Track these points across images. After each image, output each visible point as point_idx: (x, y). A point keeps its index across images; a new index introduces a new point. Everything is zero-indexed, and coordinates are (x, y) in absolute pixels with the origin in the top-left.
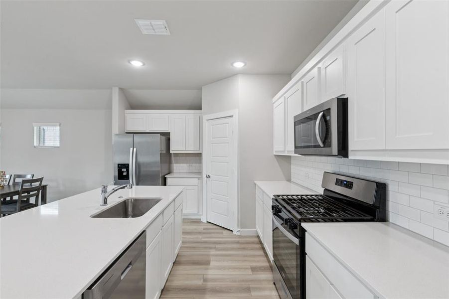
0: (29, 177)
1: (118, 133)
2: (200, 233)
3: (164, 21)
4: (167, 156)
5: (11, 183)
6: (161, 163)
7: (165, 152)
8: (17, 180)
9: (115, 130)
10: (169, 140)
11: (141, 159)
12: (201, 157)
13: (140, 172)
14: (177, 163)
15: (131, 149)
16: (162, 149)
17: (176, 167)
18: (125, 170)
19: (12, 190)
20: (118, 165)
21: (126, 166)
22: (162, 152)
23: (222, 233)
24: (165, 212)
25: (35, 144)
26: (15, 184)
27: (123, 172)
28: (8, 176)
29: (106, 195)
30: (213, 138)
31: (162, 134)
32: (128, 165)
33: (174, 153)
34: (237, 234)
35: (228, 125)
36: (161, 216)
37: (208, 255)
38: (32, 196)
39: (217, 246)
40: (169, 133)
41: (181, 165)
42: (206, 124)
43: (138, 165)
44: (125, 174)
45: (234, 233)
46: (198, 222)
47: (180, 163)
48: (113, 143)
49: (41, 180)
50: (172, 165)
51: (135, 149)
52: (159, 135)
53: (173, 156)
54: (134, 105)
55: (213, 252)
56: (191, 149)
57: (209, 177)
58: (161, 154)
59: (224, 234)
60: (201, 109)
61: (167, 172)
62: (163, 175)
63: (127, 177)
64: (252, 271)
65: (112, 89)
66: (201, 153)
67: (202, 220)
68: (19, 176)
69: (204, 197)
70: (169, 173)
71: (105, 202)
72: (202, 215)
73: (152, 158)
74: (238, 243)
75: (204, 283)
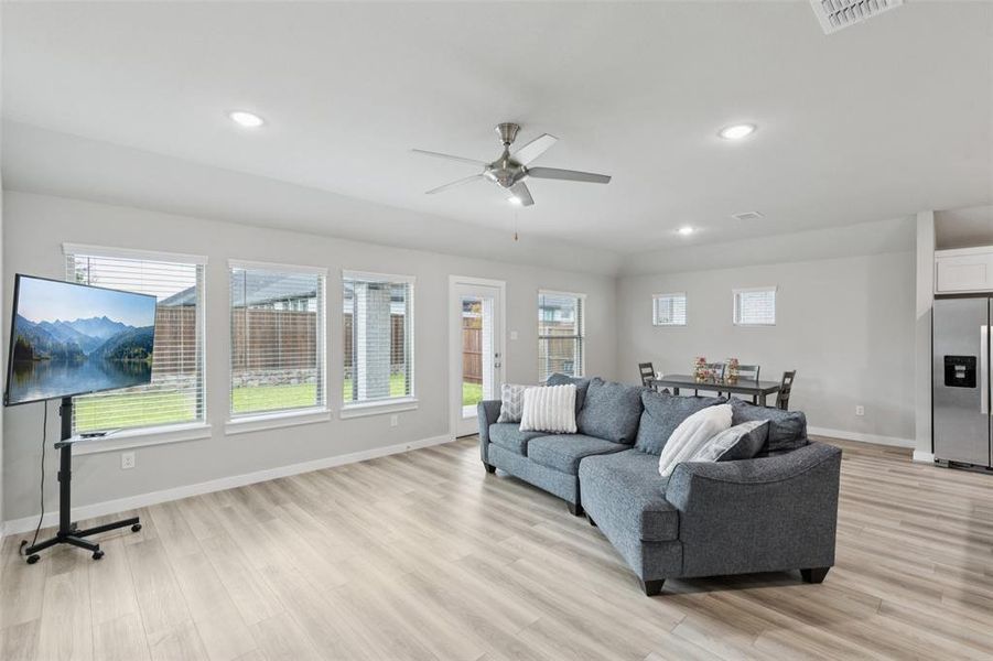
15: (984, 329)
18: (965, 369)
20: (944, 357)
21: (969, 361)
25: (734, 321)
32: (974, 359)
44: (960, 376)
51: (991, 329)
65: (915, 215)
68: (746, 368)
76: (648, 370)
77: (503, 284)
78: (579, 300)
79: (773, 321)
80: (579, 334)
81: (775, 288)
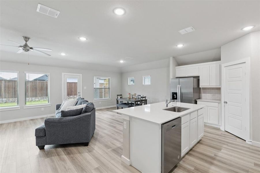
0: (142, 96)
1: (172, 78)
2: (218, 135)
3: (191, 27)
4: (198, 90)
5: (137, 98)
6: (194, 93)
7: (196, 87)
8: (139, 97)
9: (171, 77)
10: (199, 80)
11: (183, 91)
12: (220, 90)
13: (182, 97)
14: (204, 93)
15: (178, 85)
16: (194, 85)
17: (203, 95)
18: (175, 95)
19: (138, 100)
20: (172, 93)
21: (176, 94)
22: (194, 87)
23: (236, 140)
24: (192, 114)
25: (143, 84)
26: (139, 98)
27: (174, 96)
28: (137, 95)
29: (167, 103)
30: (229, 78)
31: (194, 77)
32: (177, 93)
33: (202, 88)
34: (249, 143)
35: (241, 68)
36: (189, 115)
37: (221, 146)
38: (143, 103)
39: (229, 144)
40: (199, 76)
41: (207, 94)
42: (224, 70)
43: (182, 94)
44: (175, 97)
45: (246, 142)
46: (219, 129)
47: (206, 93)
48: (170, 83)
49: (145, 97)
50: (201, 94)
51: (180, 86)
52: (192, 78)
53: (201, 89)
54: (179, 64)
55: (224, 146)
56: (214, 85)
57: (226, 103)
58: (193, 88)
59: (237, 140)
60: (220, 60)
61: (198, 98)
62: (195, 99)
63: (176, 99)
64: (254, 165)
65: (169, 58)
66: (220, 88)
67: (221, 129)
68: (139, 96)
69: (223, 115)
70: (199, 98)
71: (167, 106)
72: (221, 126)
73: (189, 90)
74: (249, 148)
75: (215, 156)
76: (121, 96)
77: (81, 75)
78: (109, 79)
79: (150, 84)
80: (109, 87)
81: (150, 76)
